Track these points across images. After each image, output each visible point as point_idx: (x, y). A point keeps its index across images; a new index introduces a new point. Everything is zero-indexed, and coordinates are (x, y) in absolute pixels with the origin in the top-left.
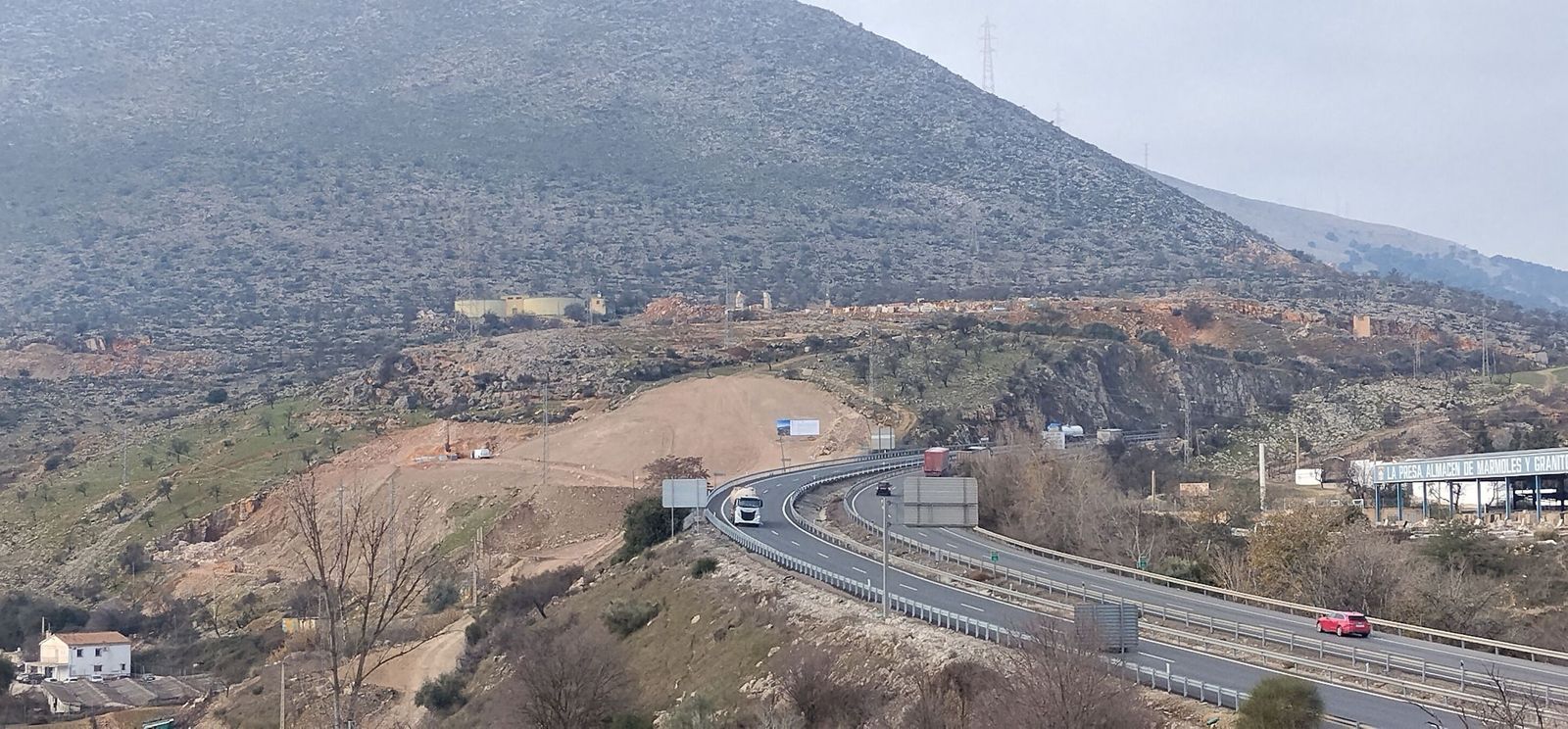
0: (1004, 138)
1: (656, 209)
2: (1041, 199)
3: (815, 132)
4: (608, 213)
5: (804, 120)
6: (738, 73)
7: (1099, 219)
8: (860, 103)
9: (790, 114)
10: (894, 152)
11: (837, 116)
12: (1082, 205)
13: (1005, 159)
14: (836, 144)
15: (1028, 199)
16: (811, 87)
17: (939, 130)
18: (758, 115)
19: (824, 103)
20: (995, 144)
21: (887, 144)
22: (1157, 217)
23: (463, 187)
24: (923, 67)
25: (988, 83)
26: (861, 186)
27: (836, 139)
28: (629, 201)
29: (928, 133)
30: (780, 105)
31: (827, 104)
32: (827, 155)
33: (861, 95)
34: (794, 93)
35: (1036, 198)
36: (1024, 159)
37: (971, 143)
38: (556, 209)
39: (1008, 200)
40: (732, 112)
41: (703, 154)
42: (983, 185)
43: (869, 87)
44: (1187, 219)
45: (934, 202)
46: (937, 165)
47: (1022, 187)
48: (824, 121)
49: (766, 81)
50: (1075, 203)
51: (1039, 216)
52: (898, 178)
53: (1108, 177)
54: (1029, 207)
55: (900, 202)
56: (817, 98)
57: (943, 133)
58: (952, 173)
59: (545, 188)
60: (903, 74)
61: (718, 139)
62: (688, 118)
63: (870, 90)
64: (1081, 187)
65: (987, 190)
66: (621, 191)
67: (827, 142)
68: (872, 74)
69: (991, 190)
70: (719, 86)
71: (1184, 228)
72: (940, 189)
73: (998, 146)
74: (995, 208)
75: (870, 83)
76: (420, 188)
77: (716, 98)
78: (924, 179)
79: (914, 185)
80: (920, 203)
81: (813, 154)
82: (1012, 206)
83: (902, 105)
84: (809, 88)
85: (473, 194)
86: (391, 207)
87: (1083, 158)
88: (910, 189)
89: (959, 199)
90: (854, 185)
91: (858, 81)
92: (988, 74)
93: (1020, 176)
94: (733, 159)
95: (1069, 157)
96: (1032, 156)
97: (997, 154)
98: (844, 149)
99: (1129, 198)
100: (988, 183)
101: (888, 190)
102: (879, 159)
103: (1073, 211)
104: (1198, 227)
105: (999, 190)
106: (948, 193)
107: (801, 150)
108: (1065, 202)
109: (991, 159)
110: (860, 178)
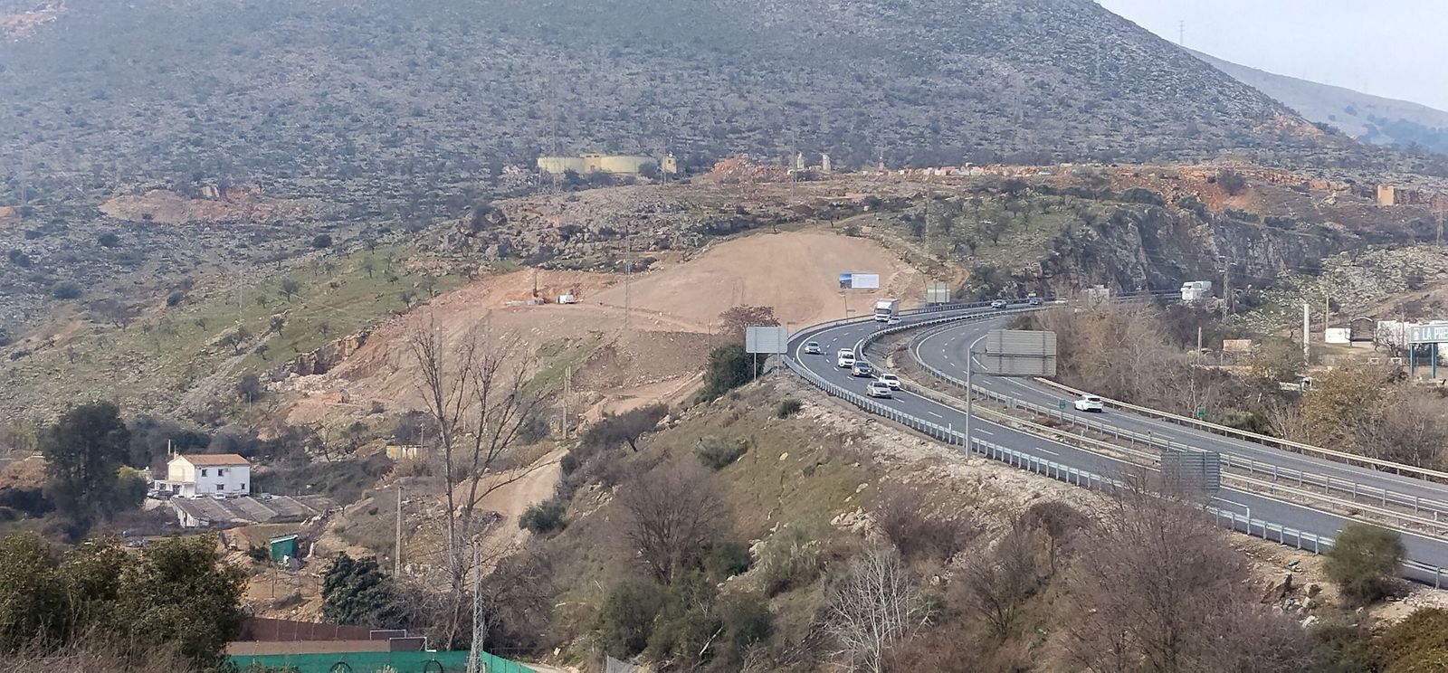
1: (722, 76)
2: (1082, 71)
3: (870, 6)
4: (678, 78)
7: (1135, 91)
10: (945, 25)
12: (1120, 77)
13: (1048, 33)
14: (890, 17)
15: (1070, 71)
17: (987, 5)
20: (1039, 20)
21: (938, 17)
22: (1191, 90)
23: (545, 53)
26: (913, 56)
27: (891, 13)
28: (698, 68)
29: (977, 8)
32: (882, 27)
35: (1077, 71)
36: (1067, 34)
37: (1017, 18)
38: (630, 74)
39: (1051, 71)
41: (767, 25)
42: (1027, 57)
44: (1219, 92)
45: (981, 73)
46: (985, 38)
47: (1064, 59)
50: (1113, 76)
51: (1079, 88)
52: (948, 49)
53: (1145, 52)
54: (1070, 79)
55: (950, 73)
57: (991, 8)
58: (998, 46)
59: (620, 55)
61: (781, 10)
64: (1119, 60)
65: (1031, 62)
66: (689, 58)
67: (882, 15)
69: (1035, 62)
71: (1216, 100)
72: (987, 61)
73: (1043, 21)
74: (1038, 79)
76: (504, 53)
78: (971, 51)
79: (962, 56)
80: (968, 74)
81: (869, 26)
82: (1054, 77)
85: (554, 59)
86: (478, 70)
87: (1122, 34)
88: (960, 59)
89: (1004, 70)
90: (906, 56)
93: (1062, 50)
94: (794, 30)
95: (1109, 32)
96: (1074, 31)
97: (1041, 28)
98: (898, 22)
99: (1165, 71)
100: (1033, 55)
101: (938, 60)
102: (930, 31)
103: (1112, 83)
104: (1229, 100)
105: (1042, 62)
106: (994, 64)
107: (857, 22)
108: (1104, 75)
109: (1037, 34)
110: (913, 50)
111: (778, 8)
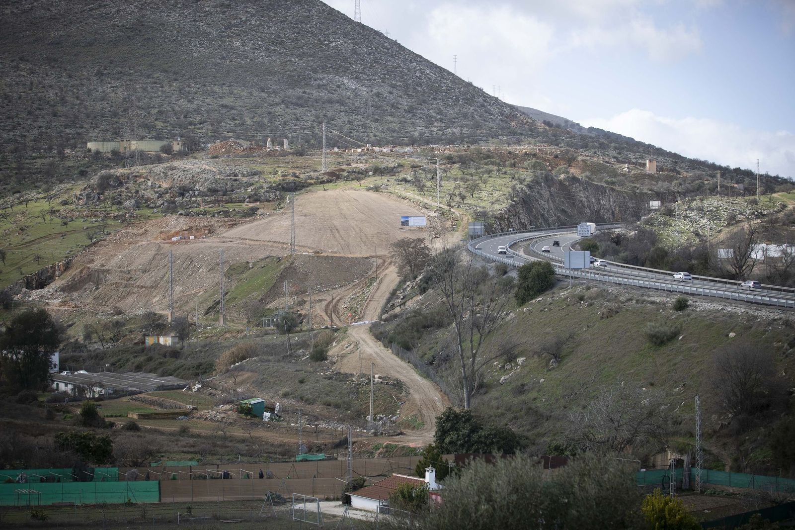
0: (372, 49)
1: (172, 88)
2: (400, 86)
3: (260, 43)
4: (145, 89)
5: (253, 35)
6: (208, 6)
7: (435, 99)
8: (285, 26)
9: (243, 31)
10: (310, 56)
11: (273, 33)
12: (424, 90)
13: (375, 62)
14: (273, 50)
15: (394, 86)
16: (253, 16)
17: (334, 44)
18: (224, 32)
19: (263, 25)
20: (368, 53)
21: (305, 51)
22: (468, 99)
23: (52, 74)
24: (318, 6)
25: (358, 16)
26: (294, 76)
27: (274, 47)
28: (155, 83)
29: (327, 45)
30: (236, 26)
31: (265, 26)
32: (270, 56)
33: (285, 21)
34: (244, 19)
35: (397, 86)
36: (386, 62)
37: (354, 52)
38: (112, 87)
39: (382, 86)
40: (208, 30)
41: (195, 55)
42: (365, 77)
43: (288, 16)
44: (484, 100)
45: (339, 86)
46: (337, 64)
47: (388, 78)
48: (265, 36)
49: (226, 12)
50: (419, 89)
51: (401, 96)
52: (316, 72)
53: (435, 74)
54: (394, 91)
55: (319, 86)
56: (258, 22)
57: (337, 46)
58: (346, 70)
59: (102, 74)
60: (307, 10)
61: (203, 46)
62: (183, 33)
63: (289, 18)
64: (421, 79)
65: (367, 80)
66: (148, 76)
67: (268, 49)
68: (289, 9)
69: (370, 80)
70: (198, 14)
71: (483, 106)
72: (341, 79)
73: (370, 54)
74: (375, 91)
75: (289, 14)
76: (26, 74)
77: (197, 21)
78: (329, 73)
79: (325, 76)
80: (330, 87)
81: (262, 56)
82: (385, 90)
83: (310, 27)
84: (252, 16)
85: (58, 78)
86: (10, 85)
87: (418, 63)
88: (325, 78)
89: (353, 85)
90: (290, 76)
91: (281, 13)
92: (358, 11)
93: (386, 72)
94: (214, 58)
95: (411, 62)
96: (390, 61)
97: (370, 59)
98: (280, 53)
99: (450, 87)
100: (368, 76)
101: (310, 78)
102: (301, 60)
103: (420, 94)
104: (490, 105)
105: (375, 80)
106: (346, 81)
107: (254, 53)
108: (414, 89)
109: (367, 62)
110: (292, 71)
111: (201, 44)
